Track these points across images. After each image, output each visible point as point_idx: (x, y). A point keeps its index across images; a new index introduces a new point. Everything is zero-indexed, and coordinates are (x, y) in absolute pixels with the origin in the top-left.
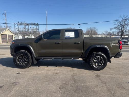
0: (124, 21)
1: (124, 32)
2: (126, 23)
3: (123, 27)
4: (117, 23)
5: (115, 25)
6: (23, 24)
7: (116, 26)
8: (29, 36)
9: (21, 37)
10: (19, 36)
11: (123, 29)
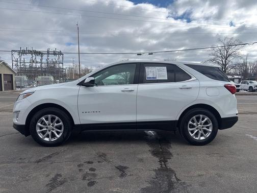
0: (226, 47)
1: (227, 69)
2: (230, 51)
3: (226, 59)
4: (213, 52)
5: (210, 55)
6: (31, 52)
7: (213, 57)
8: (43, 77)
9: (25, 78)
10: (22, 77)
11: (225, 62)
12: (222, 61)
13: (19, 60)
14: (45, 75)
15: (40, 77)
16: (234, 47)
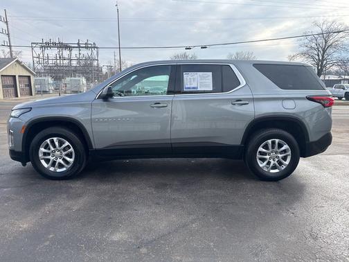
1: (324, 67)
3: (324, 52)
4: (306, 41)
5: (301, 46)
6: (55, 45)
7: (305, 49)
8: (73, 78)
9: (50, 80)
10: (46, 78)
11: (323, 57)
12: (318, 55)
13: (41, 55)
14: (75, 77)
15: (68, 79)
16: (335, 34)
